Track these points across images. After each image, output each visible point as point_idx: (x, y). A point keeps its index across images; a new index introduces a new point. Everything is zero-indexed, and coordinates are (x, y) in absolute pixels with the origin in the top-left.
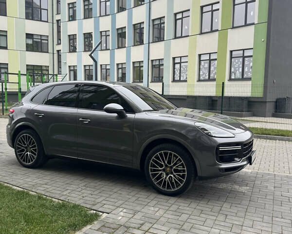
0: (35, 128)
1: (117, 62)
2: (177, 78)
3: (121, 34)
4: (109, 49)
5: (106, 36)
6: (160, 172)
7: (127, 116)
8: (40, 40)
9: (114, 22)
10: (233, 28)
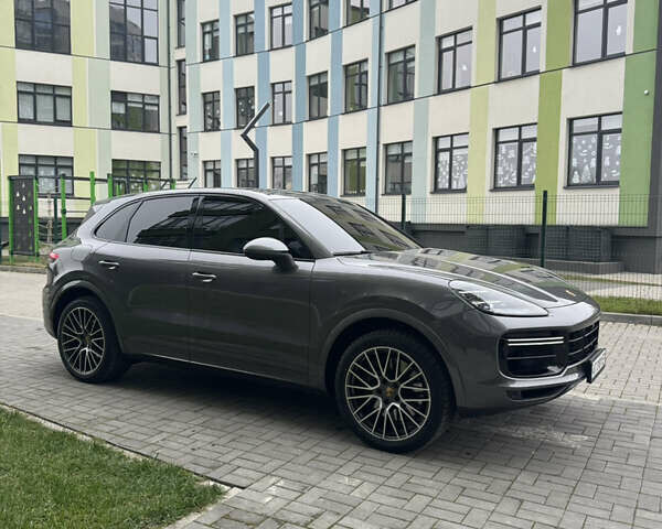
0: (102, 296)
1: (307, 150)
2: (444, 184)
3: (318, 89)
4: (291, 123)
5: (285, 93)
6: (371, 396)
7: (297, 267)
8: (141, 106)
9: (301, 61)
10: (575, 65)
